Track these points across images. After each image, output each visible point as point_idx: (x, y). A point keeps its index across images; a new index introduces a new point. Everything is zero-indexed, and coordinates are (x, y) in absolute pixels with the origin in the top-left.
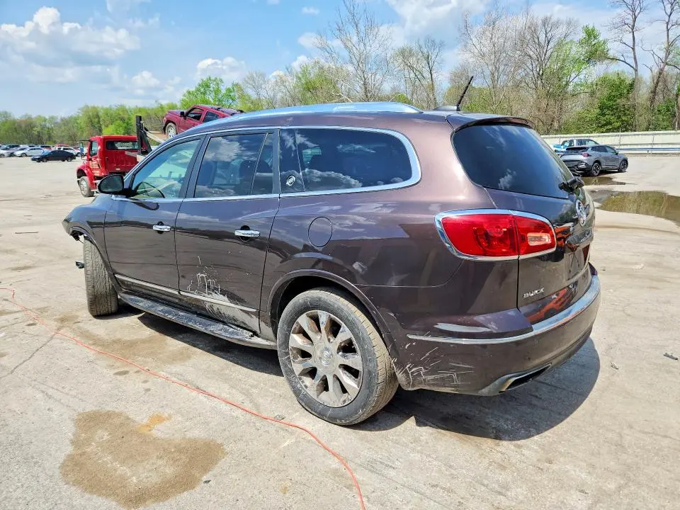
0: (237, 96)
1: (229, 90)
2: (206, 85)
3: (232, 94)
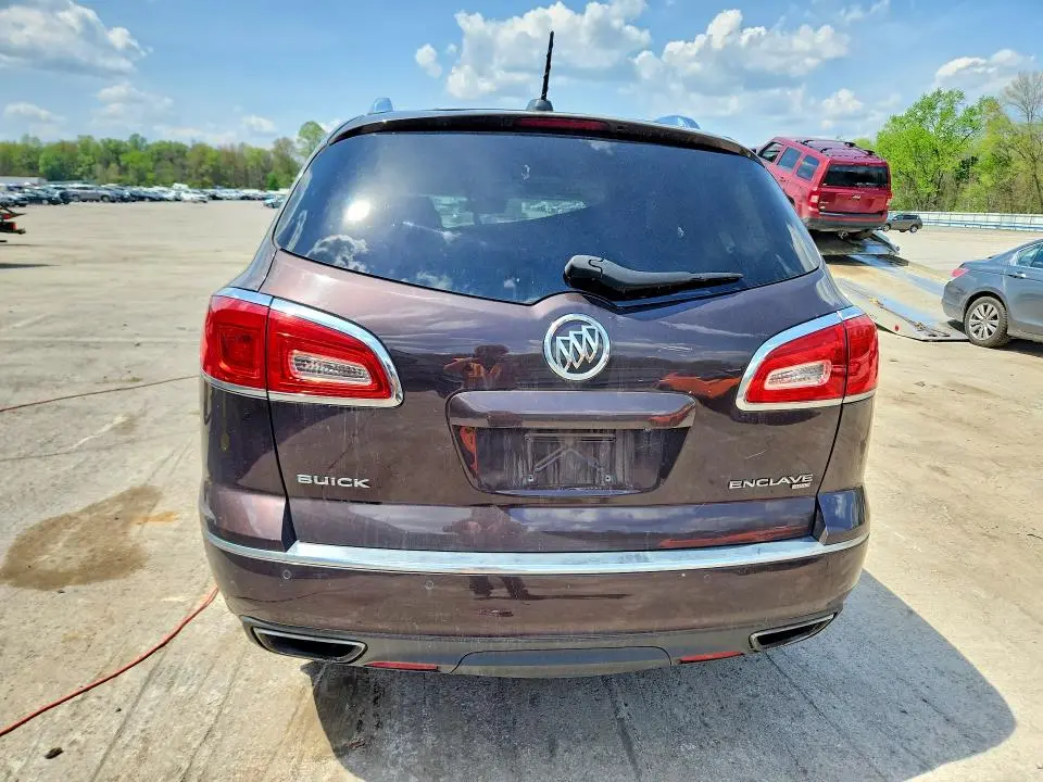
0: (984, 122)
1: (971, 111)
2: (928, 105)
3: (974, 118)
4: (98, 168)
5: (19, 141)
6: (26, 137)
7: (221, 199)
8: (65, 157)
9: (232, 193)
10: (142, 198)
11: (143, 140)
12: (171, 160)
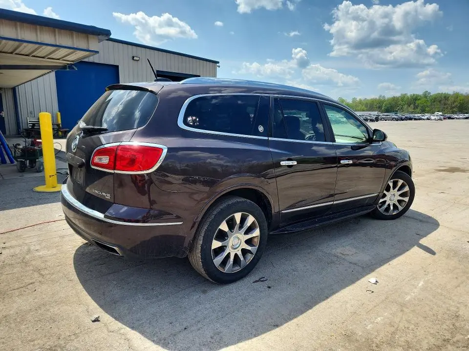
4: (405, 107)
5: (378, 98)
6: (381, 96)
7: (453, 119)
8: (393, 103)
9: (461, 116)
10: (410, 119)
11: (429, 93)
12: (440, 101)
